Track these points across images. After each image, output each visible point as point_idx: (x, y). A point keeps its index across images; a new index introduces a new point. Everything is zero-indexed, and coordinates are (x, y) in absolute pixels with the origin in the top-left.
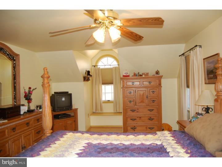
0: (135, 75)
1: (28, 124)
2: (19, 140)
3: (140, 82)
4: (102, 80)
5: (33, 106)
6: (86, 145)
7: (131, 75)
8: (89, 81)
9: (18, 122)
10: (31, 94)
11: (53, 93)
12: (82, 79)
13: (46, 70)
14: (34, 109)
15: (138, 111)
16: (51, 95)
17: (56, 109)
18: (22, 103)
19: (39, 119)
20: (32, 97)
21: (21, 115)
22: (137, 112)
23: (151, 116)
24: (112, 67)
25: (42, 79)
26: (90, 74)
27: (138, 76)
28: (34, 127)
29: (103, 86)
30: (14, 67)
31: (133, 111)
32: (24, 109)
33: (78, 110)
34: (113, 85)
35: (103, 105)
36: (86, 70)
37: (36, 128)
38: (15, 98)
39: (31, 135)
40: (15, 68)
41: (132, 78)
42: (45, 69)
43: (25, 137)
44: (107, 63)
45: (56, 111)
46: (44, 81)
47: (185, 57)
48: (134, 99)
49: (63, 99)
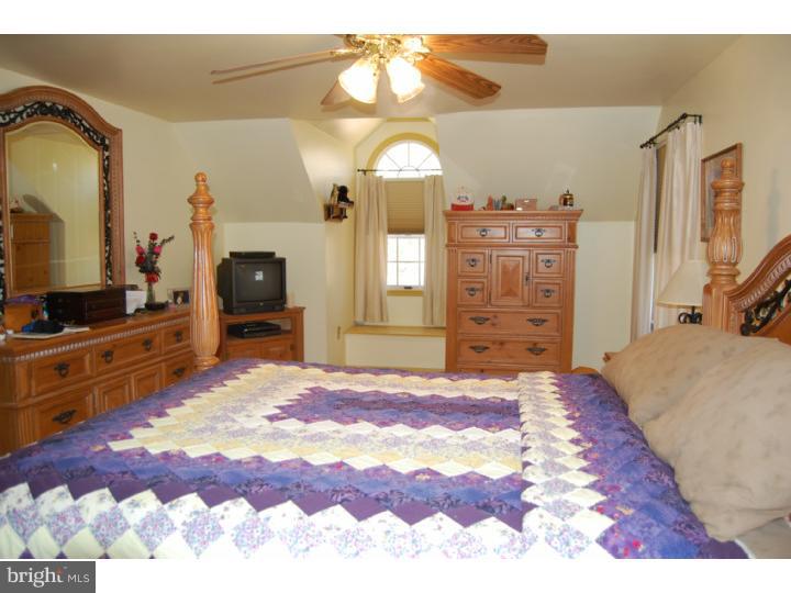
0: (491, 204)
1: (147, 344)
2: (122, 387)
3: (505, 227)
4: (389, 220)
5: (162, 294)
6: (307, 392)
7: (480, 204)
8: (345, 221)
9: (119, 336)
10: (158, 254)
11: (227, 256)
12: (321, 213)
13: (204, 180)
14: (167, 302)
15: (495, 321)
16: (219, 262)
17: (235, 304)
18: (129, 281)
19: (181, 334)
20: (161, 263)
21: (128, 315)
22: (493, 325)
23: (536, 339)
24: (422, 175)
25: (191, 206)
26: (350, 196)
27: (502, 209)
28: (166, 354)
29: (392, 240)
30: (106, 170)
31: (480, 321)
32: (135, 300)
33: (305, 311)
34: (423, 236)
35: (390, 300)
36: (334, 185)
37: (171, 358)
38: (109, 264)
39: (157, 378)
40: (109, 172)
41: (482, 215)
42: (200, 178)
43: (139, 380)
44: (408, 162)
45: (235, 311)
46: (196, 213)
47: (658, 151)
48: (483, 283)
49: (259, 276)
